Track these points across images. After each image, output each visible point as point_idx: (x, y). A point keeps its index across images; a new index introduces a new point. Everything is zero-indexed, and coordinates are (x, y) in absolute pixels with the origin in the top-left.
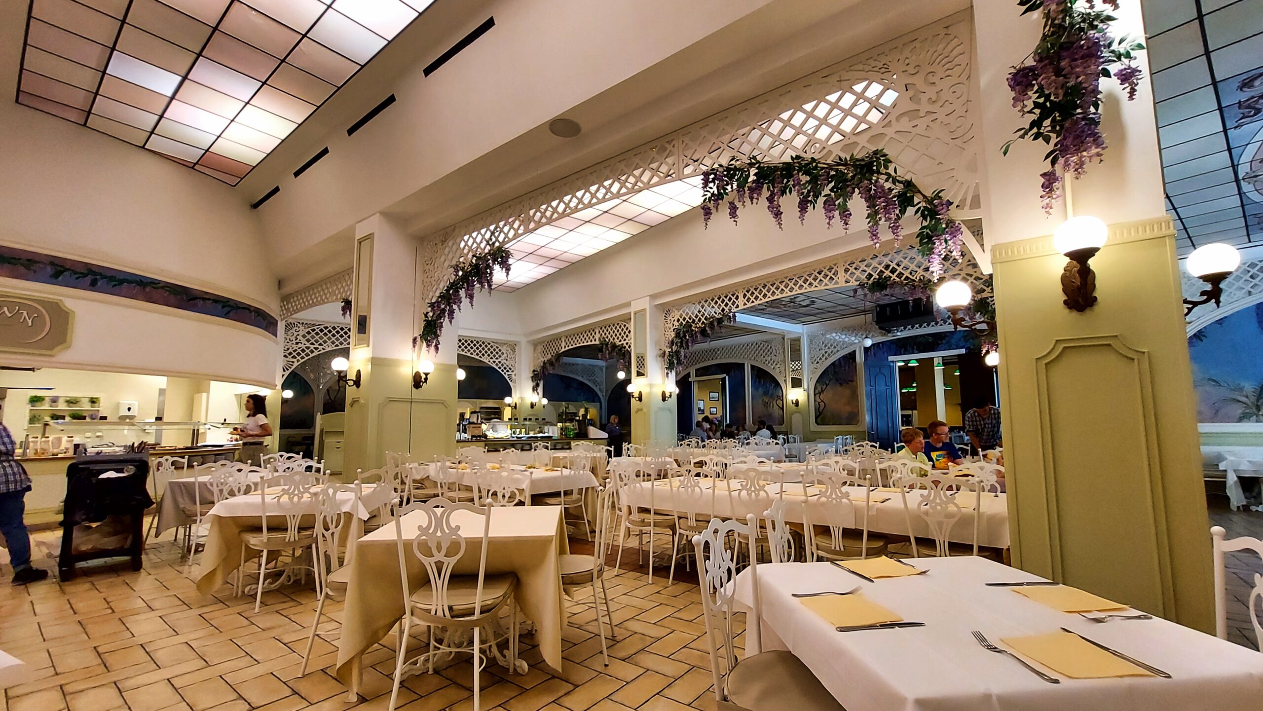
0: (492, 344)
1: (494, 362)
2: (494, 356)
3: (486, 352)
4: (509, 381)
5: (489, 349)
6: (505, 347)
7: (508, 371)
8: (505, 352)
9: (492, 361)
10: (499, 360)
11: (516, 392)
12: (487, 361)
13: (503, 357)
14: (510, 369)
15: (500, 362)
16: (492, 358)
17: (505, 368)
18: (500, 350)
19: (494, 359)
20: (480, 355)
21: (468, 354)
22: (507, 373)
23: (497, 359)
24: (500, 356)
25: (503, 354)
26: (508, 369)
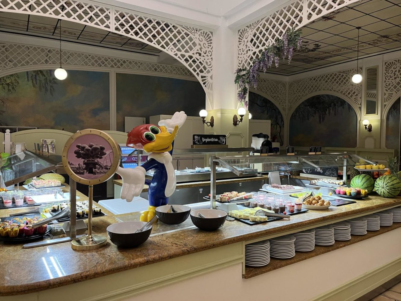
0: (179, 28)
1: (183, 56)
2: (183, 47)
3: (171, 40)
4: (203, 86)
5: (175, 36)
6: (197, 35)
7: (201, 71)
8: (197, 42)
9: (179, 54)
10: (190, 54)
11: (212, 103)
12: (172, 54)
13: (195, 50)
14: (205, 68)
15: (191, 57)
16: (179, 50)
17: (198, 67)
18: (191, 39)
19: (183, 52)
20: (163, 43)
21: (145, 41)
22: (201, 74)
23: (186, 51)
24: (191, 49)
25: (194, 44)
26: (201, 67)
